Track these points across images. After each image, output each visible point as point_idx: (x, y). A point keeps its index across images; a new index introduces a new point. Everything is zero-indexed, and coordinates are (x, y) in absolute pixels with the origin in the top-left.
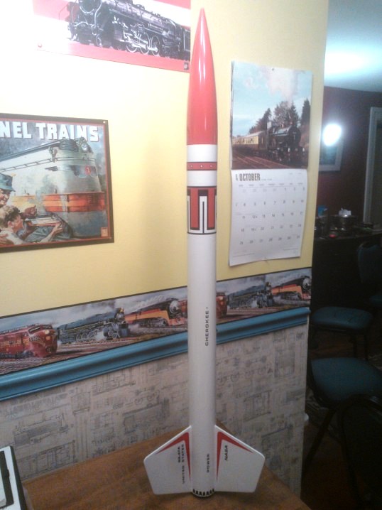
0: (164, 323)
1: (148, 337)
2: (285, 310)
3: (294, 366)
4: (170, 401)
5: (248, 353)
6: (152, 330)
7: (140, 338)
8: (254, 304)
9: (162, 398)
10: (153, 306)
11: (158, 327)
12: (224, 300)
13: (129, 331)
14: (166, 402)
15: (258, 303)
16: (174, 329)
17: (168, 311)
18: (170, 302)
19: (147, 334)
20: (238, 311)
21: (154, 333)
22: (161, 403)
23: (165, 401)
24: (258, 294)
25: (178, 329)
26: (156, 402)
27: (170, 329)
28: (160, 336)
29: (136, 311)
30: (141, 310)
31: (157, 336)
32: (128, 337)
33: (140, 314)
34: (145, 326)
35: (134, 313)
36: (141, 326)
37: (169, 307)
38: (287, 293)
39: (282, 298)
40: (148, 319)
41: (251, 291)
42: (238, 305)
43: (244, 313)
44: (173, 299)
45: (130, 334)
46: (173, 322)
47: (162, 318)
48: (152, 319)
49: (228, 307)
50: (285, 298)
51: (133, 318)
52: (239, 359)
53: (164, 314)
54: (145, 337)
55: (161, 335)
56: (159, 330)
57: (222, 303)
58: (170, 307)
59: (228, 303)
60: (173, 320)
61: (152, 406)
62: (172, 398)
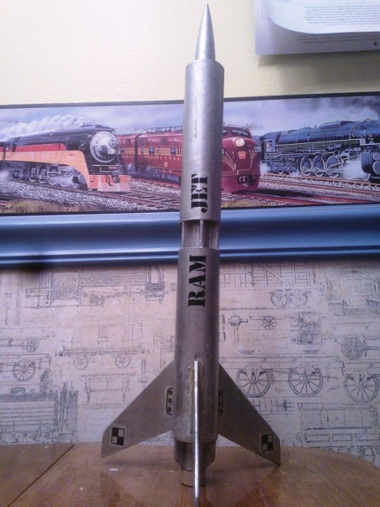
0: (75, 180)
1: (32, 206)
4: (82, 399)
5: (345, 310)
7: (9, 205)
8: (354, 169)
9: (57, 382)
10: (47, 135)
11: (58, 187)
12: (246, 148)
14: (67, 398)
15: (367, 168)
16: (101, 200)
17: (87, 152)
18: (93, 133)
19: (27, 198)
20: (295, 180)
21: (47, 201)
22: (52, 396)
23: (64, 393)
24: (363, 142)
25: (112, 202)
26: (37, 390)
27: (91, 199)
28: (63, 208)
31: (55, 208)
33: (14, 150)
34: (25, 180)
36: (15, 178)
37: (88, 146)
41: (340, 134)
42: (296, 165)
43: (316, 190)
44: (100, 128)
46: (101, 184)
48: (43, 166)
49: (264, 169)
52: (314, 324)
53: (75, 160)
54: (22, 204)
55: (65, 209)
56: (59, 195)
57: (242, 155)
58: (93, 143)
59: (261, 157)
61: (25, 397)
62: (89, 391)
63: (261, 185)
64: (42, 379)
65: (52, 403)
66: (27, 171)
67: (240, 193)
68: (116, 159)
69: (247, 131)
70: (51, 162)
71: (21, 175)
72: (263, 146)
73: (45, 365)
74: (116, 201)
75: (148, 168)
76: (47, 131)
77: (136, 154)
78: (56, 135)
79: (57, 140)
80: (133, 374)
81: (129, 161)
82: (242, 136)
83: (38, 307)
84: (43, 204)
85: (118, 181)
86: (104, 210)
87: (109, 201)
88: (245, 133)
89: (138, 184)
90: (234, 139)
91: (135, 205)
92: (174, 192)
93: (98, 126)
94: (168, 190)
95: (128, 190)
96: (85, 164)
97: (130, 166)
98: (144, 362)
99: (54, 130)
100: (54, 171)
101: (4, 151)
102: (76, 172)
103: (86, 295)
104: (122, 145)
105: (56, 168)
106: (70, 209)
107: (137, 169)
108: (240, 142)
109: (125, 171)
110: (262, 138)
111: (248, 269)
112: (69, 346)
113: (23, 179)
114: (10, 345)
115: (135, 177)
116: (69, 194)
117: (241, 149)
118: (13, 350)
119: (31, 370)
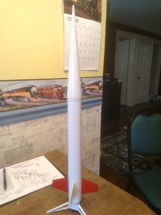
0: (28, 99)
2: (91, 98)
3: (95, 125)
6: (21, 103)
7: (13, 107)
11: (25, 102)
13: (5, 102)
17: (30, 92)
29: (10, 90)
30: (13, 90)
32: (5, 106)
33: (13, 93)
34: (17, 101)
35: (8, 92)
36: (14, 100)
38: (92, 89)
39: (90, 91)
40: (18, 96)
45: (6, 105)
47: (26, 97)
48: (20, 97)
50: (91, 92)
51: (8, 95)
54: (17, 107)
55: (27, 107)
58: (32, 90)
60: (34, 98)
63: (64, 97)
64: (26, 143)
65: (28, 146)
66: (17, 98)
67: (60, 99)
68: (37, 94)
69: (62, 86)
70: (22, 95)
71: (15, 100)
72: (64, 89)
73: (26, 140)
74: (37, 103)
75: (44, 95)
76: (20, 87)
77: (41, 92)
78: (23, 88)
79: (23, 90)
80: (43, 137)
81: (39, 94)
82: (61, 87)
83: (23, 129)
84: (21, 106)
85: (37, 99)
86: (35, 106)
87: (36, 103)
88: (61, 86)
89: (42, 99)
90: (59, 88)
91: (41, 104)
92: (48, 100)
93: (32, 86)
94: (47, 100)
95: (40, 101)
96: (30, 96)
97: (40, 95)
98: (44, 135)
99: (22, 87)
100: (23, 98)
101: (10, 93)
102: (28, 97)
103: (33, 125)
104: (38, 90)
105: (23, 97)
106: (28, 107)
107: (41, 96)
108: (60, 88)
109: (39, 96)
110: (64, 88)
111: (61, 114)
112: (30, 135)
113: (16, 100)
114: (18, 138)
115: (41, 98)
116: (27, 103)
117: (61, 90)
118: (19, 139)
119: (23, 142)
